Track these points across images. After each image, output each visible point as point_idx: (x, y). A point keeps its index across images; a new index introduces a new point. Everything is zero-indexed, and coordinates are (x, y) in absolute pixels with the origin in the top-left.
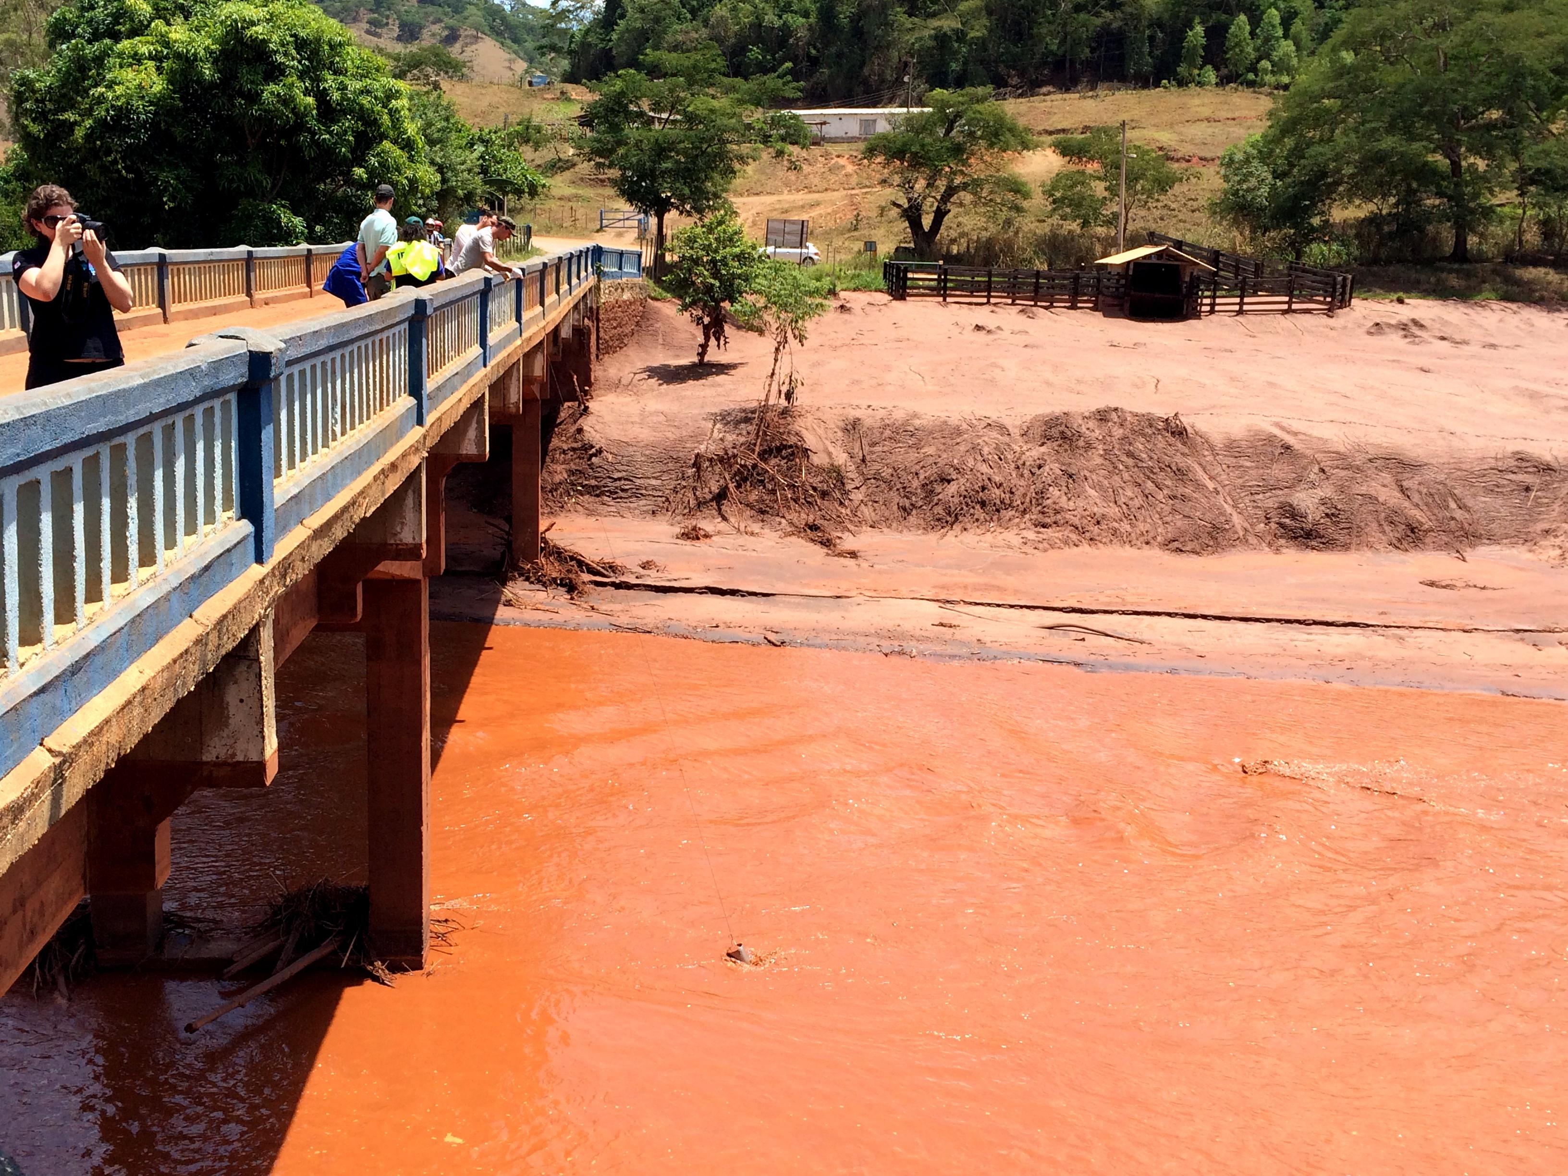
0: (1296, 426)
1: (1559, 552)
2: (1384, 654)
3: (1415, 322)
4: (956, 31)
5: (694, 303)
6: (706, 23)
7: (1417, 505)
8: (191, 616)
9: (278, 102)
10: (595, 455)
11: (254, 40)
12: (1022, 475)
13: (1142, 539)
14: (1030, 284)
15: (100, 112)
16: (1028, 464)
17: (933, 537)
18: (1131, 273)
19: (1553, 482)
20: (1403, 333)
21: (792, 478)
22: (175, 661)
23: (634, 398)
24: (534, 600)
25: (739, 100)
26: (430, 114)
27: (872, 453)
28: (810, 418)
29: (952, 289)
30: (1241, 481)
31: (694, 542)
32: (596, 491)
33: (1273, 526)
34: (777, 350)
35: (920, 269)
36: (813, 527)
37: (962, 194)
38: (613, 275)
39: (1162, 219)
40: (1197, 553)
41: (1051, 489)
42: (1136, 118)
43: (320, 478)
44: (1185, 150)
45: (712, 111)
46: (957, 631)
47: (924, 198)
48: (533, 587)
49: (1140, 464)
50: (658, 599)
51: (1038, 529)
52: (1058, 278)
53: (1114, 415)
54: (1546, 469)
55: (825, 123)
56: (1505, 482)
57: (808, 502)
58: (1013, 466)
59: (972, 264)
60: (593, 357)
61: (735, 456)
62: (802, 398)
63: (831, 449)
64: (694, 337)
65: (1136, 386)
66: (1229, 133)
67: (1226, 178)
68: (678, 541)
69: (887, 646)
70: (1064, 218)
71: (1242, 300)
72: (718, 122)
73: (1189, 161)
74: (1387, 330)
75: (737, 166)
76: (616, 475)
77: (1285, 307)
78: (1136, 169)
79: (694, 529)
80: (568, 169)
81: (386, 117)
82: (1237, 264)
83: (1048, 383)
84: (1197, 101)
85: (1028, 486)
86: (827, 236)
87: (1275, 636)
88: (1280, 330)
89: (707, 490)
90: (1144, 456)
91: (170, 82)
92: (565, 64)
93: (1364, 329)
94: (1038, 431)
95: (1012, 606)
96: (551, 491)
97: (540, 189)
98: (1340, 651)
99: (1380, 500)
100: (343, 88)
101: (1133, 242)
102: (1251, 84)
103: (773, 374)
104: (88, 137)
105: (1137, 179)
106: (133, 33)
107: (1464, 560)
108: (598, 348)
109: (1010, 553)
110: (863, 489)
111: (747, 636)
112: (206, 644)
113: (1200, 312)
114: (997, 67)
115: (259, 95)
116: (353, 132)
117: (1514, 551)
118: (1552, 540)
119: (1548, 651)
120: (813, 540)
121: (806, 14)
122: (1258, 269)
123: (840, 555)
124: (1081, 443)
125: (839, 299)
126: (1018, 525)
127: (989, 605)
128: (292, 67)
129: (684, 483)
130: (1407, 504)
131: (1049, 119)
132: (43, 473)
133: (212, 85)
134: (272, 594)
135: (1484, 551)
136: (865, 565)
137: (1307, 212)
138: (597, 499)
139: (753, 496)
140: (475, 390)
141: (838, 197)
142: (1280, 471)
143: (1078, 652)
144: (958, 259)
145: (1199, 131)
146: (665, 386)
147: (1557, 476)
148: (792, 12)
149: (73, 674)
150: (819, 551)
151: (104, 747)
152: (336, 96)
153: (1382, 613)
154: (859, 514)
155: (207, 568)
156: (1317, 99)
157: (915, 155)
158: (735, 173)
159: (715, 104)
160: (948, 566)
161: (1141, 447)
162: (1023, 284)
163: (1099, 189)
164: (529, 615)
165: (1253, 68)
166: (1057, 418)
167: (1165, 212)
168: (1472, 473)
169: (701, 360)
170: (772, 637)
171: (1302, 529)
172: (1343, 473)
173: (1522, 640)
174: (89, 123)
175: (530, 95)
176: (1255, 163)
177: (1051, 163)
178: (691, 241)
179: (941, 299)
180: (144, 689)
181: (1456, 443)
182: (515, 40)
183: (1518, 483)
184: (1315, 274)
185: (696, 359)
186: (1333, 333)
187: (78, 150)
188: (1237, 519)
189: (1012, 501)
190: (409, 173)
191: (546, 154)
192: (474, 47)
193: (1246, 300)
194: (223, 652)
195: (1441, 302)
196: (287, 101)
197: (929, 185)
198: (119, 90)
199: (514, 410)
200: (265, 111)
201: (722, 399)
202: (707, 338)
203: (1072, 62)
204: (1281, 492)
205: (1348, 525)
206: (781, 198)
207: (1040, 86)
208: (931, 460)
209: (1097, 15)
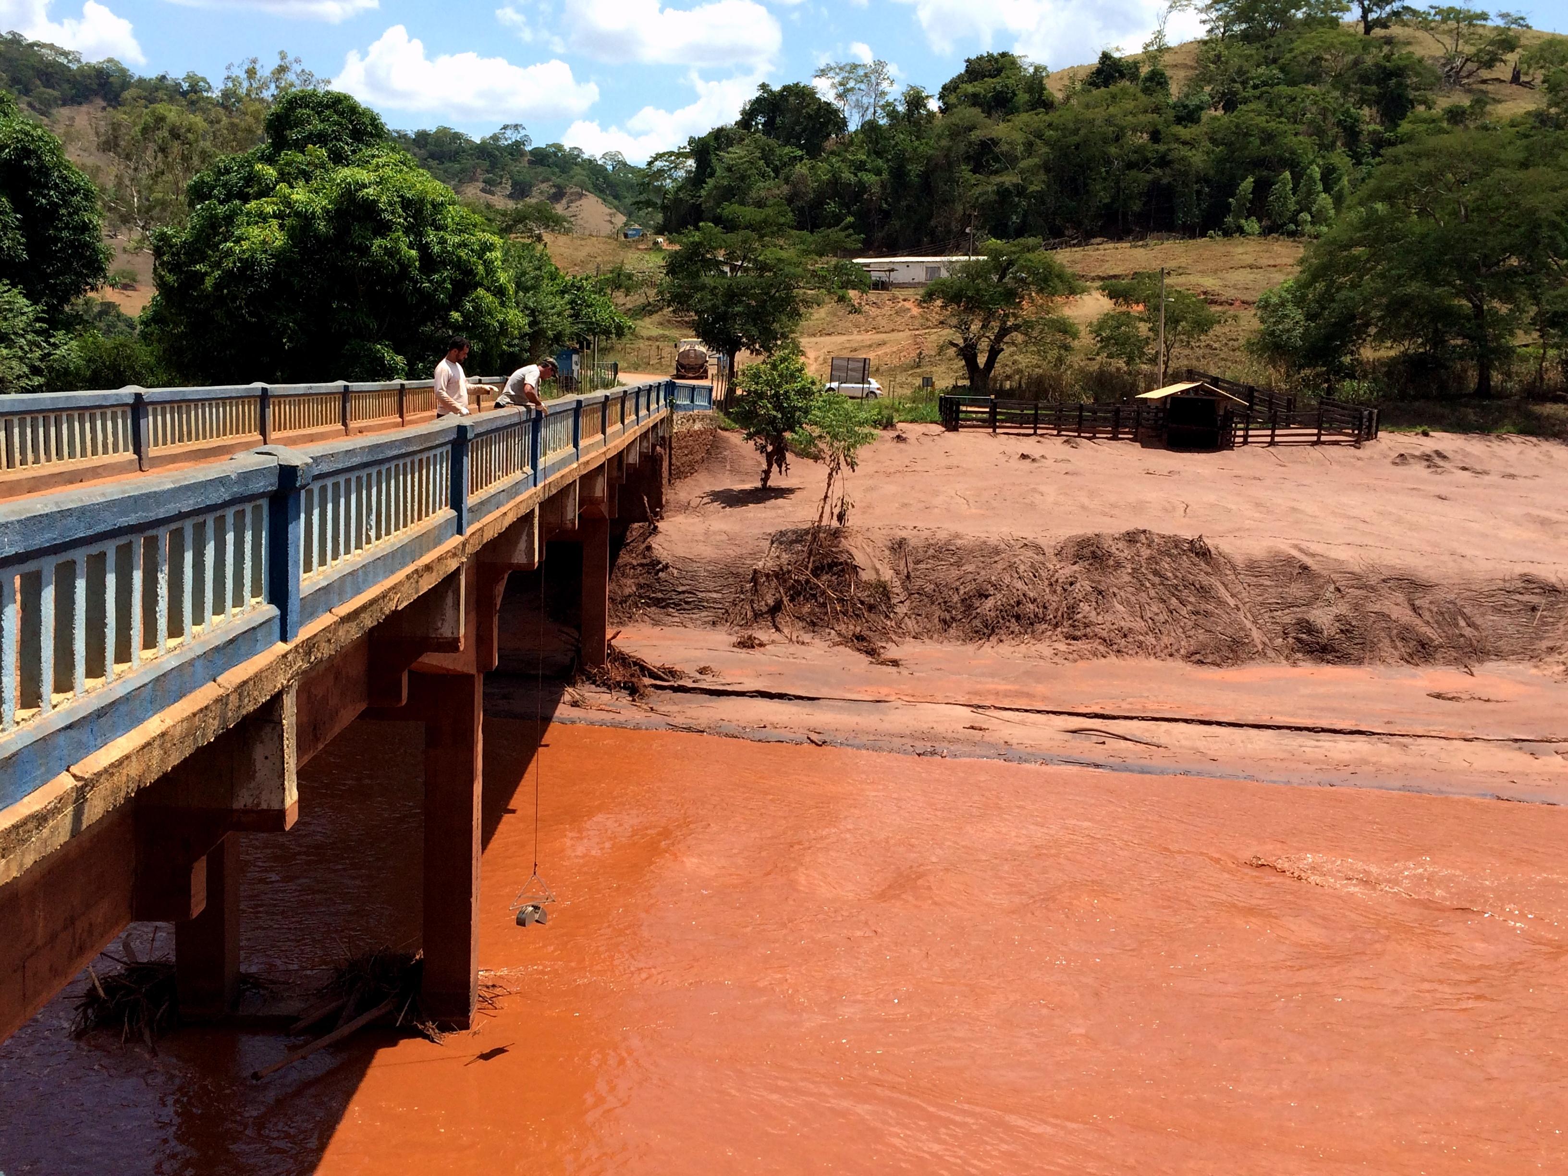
0: (1314, 548)
1: (1562, 668)
2: (1386, 760)
3: (1439, 454)
4: (1016, 186)
5: (757, 433)
6: (787, 181)
7: (1428, 623)
8: (215, 681)
9: (385, 254)
10: (662, 570)
11: (365, 200)
12: (1055, 592)
13: (1165, 651)
14: (1074, 417)
15: (228, 264)
16: (1060, 581)
17: (970, 648)
18: (1168, 406)
19: (1558, 603)
20: (1426, 463)
21: (841, 592)
22: (194, 715)
23: (701, 519)
24: (599, 702)
25: (804, 251)
26: (525, 264)
27: (917, 570)
28: (860, 537)
29: (1002, 421)
30: (1260, 599)
31: (749, 650)
32: (660, 603)
33: (1291, 640)
34: (830, 475)
35: (973, 403)
36: (860, 638)
37: (1014, 334)
38: (685, 408)
39: (1204, 357)
40: (1218, 665)
41: (1082, 604)
42: (1183, 265)
43: (350, 574)
44: (1230, 294)
45: (780, 260)
46: (986, 733)
47: (979, 338)
48: (598, 689)
49: (1166, 582)
50: (710, 701)
51: (1068, 641)
52: (1100, 410)
53: (1142, 537)
54: (1550, 590)
55: (893, 270)
56: (1513, 602)
57: (857, 615)
58: (1046, 582)
59: (1022, 398)
60: (665, 481)
61: (789, 572)
62: (853, 520)
63: (878, 566)
64: (760, 464)
65: (1166, 510)
66: (1269, 278)
67: (1263, 321)
68: (735, 649)
69: (920, 746)
70: (1110, 356)
71: (1273, 432)
72: (786, 270)
73: (1231, 304)
74: (1412, 461)
75: (802, 310)
76: (680, 589)
77: (1315, 438)
78: (1177, 312)
79: (750, 637)
80: (657, 312)
81: (481, 267)
82: (1270, 397)
83: (1083, 507)
84: (1240, 250)
85: (1061, 601)
86: (889, 373)
87: (1285, 742)
88: (1309, 460)
89: (763, 603)
90: (1170, 574)
91: (291, 237)
92: (659, 218)
93: (1390, 460)
94: (1071, 551)
95: (1039, 712)
96: (621, 603)
97: (626, 330)
98: (1346, 757)
99: (1393, 617)
100: (442, 242)
101: (1175, 378)
102: (1292, 234)
103: (826, 497)
104: (217, 286)
105: (1177, 322)
106: (259, 196)
107: (1472, 675)
108: (670, 474)
109: (1042, 662)
110: (907, 603)
111: (792, 736)
112: (227, 704)
113: (1234, 443)
114: (1054, 219)
115: (369, 248)
116: (451, 279)
117: (1521, 667)
118: (1556, 657)
119: (1544, 759)
120: (859, 650)
121: (878, 173)
122: (1291, 404)
123: (883, 663)
124: (1111, 562)
125: (896, 430)
126: (1050, 637)
127: (1018, 710)
128: (399, 224)
129: (742, 596)
130: (1418, 621)
131: (1101, 266)
132: (80, 556)
133: (328, 239)
134: (295, 668)
135: (1492, 666)
136: (905, 672)
137: (1338, 352)
138: (663, 611)
139: (806, 609)
140: (524, 505)
141: (903, 338)
142: (1297, 590)
143: (1099, 754)
144: (1010, 394)
145: (1242, 277)
146: (728, 509)
147: (1562, 597)
148: (866, 170)
149: (99, 717)
150: (864, 659)
151: (124, 779)
152: (437, 249)
153: (1388, 723)
154: (903, 626)
155: (231, 641)
156: (1347, 247)
157: (970, 299)
158: (800, 315)
159: (784, 254)
160: (983, 675)
161: (1167, 566)
162: (1068, 416)
163: (1143, 328)
164: (595, 715)
165: (1294, 220)
166: (1089, 539)
167: (1208, 351)
168: (1481, 593)
169: (764, 485)
170: (814, 737)
171: (1318, 643)
172: (1358, 592)
173: (1520, 748)
174: (217, 273)
175: (626, 246)
176: (1290, 306)
177: (1102, 306)
178: (756, 377)
179: (991, 430)
180: (163, 735)
181: (1467, 565)
182: (616, 197)
183: (1525, 604)
184: (1343, 408)
185: (759, 484)
186: (1360, 463)
187: (207, 297)
188: (1256, 634)
189: (1045, 615)
190: (501, 317)
191: (636, 300)
192: (578, 203)
193: (1277, 432)
194: (244, 712)
195: (1463, 436)
196: (391, 253)
197: (983, 327)
198: (245, 245)
199: (570, 526)
200: (374, 262)
201: (780, 520)
202: (770, 465)
203: (1125, 215)
204: (1298, 610)
205: (1361, 641)
206: (850, 338)
207: (1094, 237)
208: (970, 577)
209: (1148, 171)
